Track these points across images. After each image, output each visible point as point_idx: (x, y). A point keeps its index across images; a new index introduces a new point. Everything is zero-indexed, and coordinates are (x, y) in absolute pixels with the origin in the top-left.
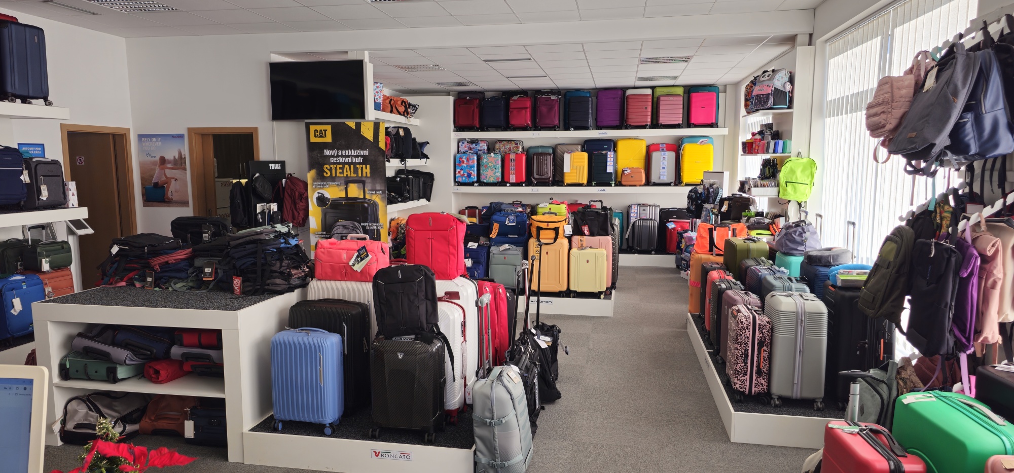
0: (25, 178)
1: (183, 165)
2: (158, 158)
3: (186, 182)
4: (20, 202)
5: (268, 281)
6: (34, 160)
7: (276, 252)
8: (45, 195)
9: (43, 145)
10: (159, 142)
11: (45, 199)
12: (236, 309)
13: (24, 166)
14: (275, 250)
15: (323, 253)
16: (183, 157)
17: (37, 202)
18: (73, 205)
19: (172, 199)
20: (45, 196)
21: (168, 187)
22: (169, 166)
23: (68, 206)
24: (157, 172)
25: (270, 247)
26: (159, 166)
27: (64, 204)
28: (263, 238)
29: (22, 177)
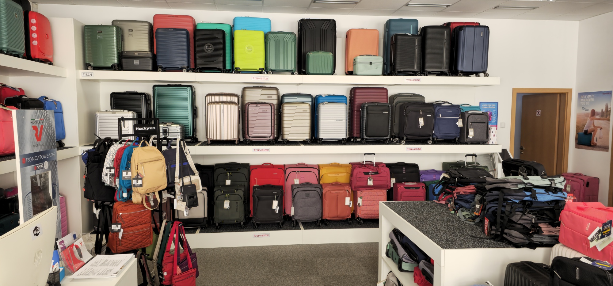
0: (460, 123)
1: (608, 116)
2: (590, 111)
3: (609, 130)
4: (455, 139)
9: (498, 103)
12: (443, 247)
13: (460, 116)
14: (517, 201)
16: (609, 110)
17: (466, 139)
18: (493, 143)
19: (596, 144)
20: (471, 136)
21: (595, 134)
23: (489, 143)
24: (588, 122)
25: (512, 197)
28: (507, 187)
29: (457, 123)
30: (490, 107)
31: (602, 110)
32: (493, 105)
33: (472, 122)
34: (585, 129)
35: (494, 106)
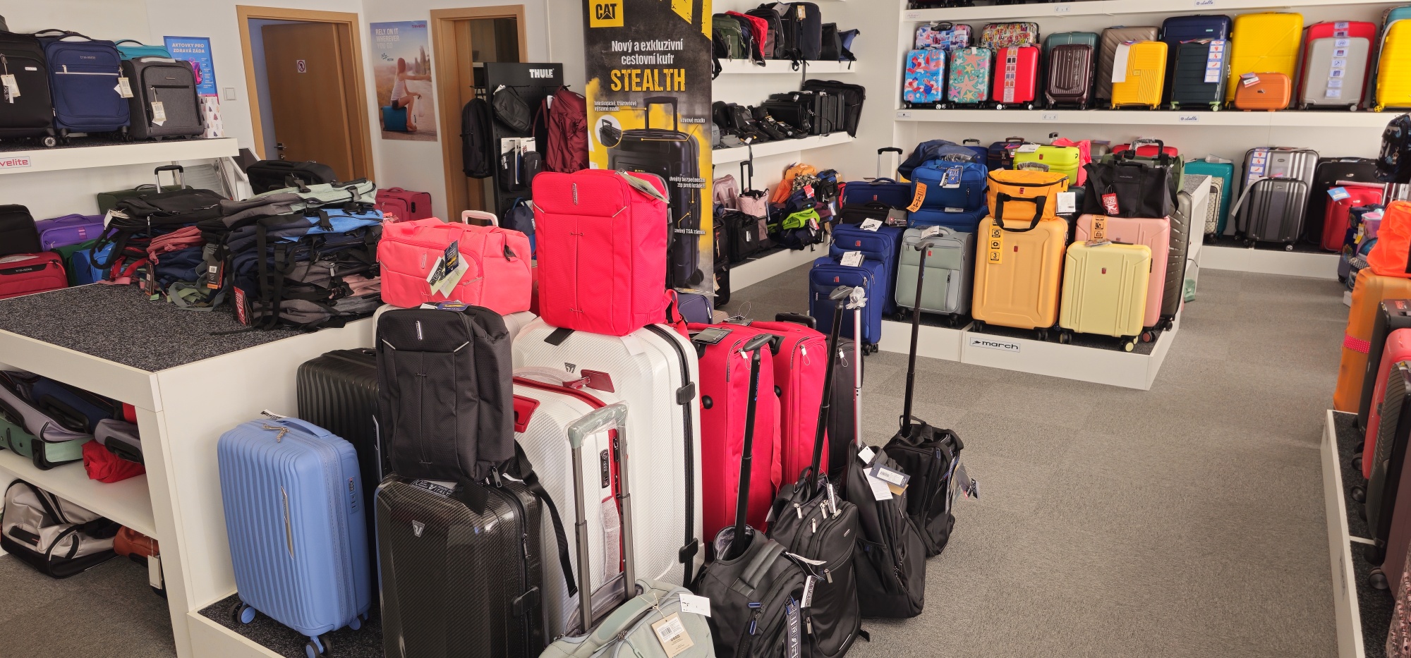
0: (124, 89)
1: (428, 72)
2: (395, 62)
3: (432, 100)
4: (120, 129)
5: (284, 304)
6: (144, 60)
7: (298, 243)
8: (160, 115)
9: (208, 39)
10: (396, 35)
11: (161, 124)
12: (152, 370)
13: (121, 70)
14: (296, 240)
15: (389, 250)
16: (427, 59)
17: (148, 129)
18: (215, 134)
19: (416, 128)
20: (160, 120)
21: (411, 108)
22: (410, 73)
23: (206, 135)
24: (396, 84)
25: (283, 232)
26: (398, 74)
27: (202, 133)
28: (270, 213)
29: (117, 89)
30: (192, 49)
31: (416, 59)
32: (199, 45)
33: (156, 87)
34: (393, 98)
35: (201, 49)
